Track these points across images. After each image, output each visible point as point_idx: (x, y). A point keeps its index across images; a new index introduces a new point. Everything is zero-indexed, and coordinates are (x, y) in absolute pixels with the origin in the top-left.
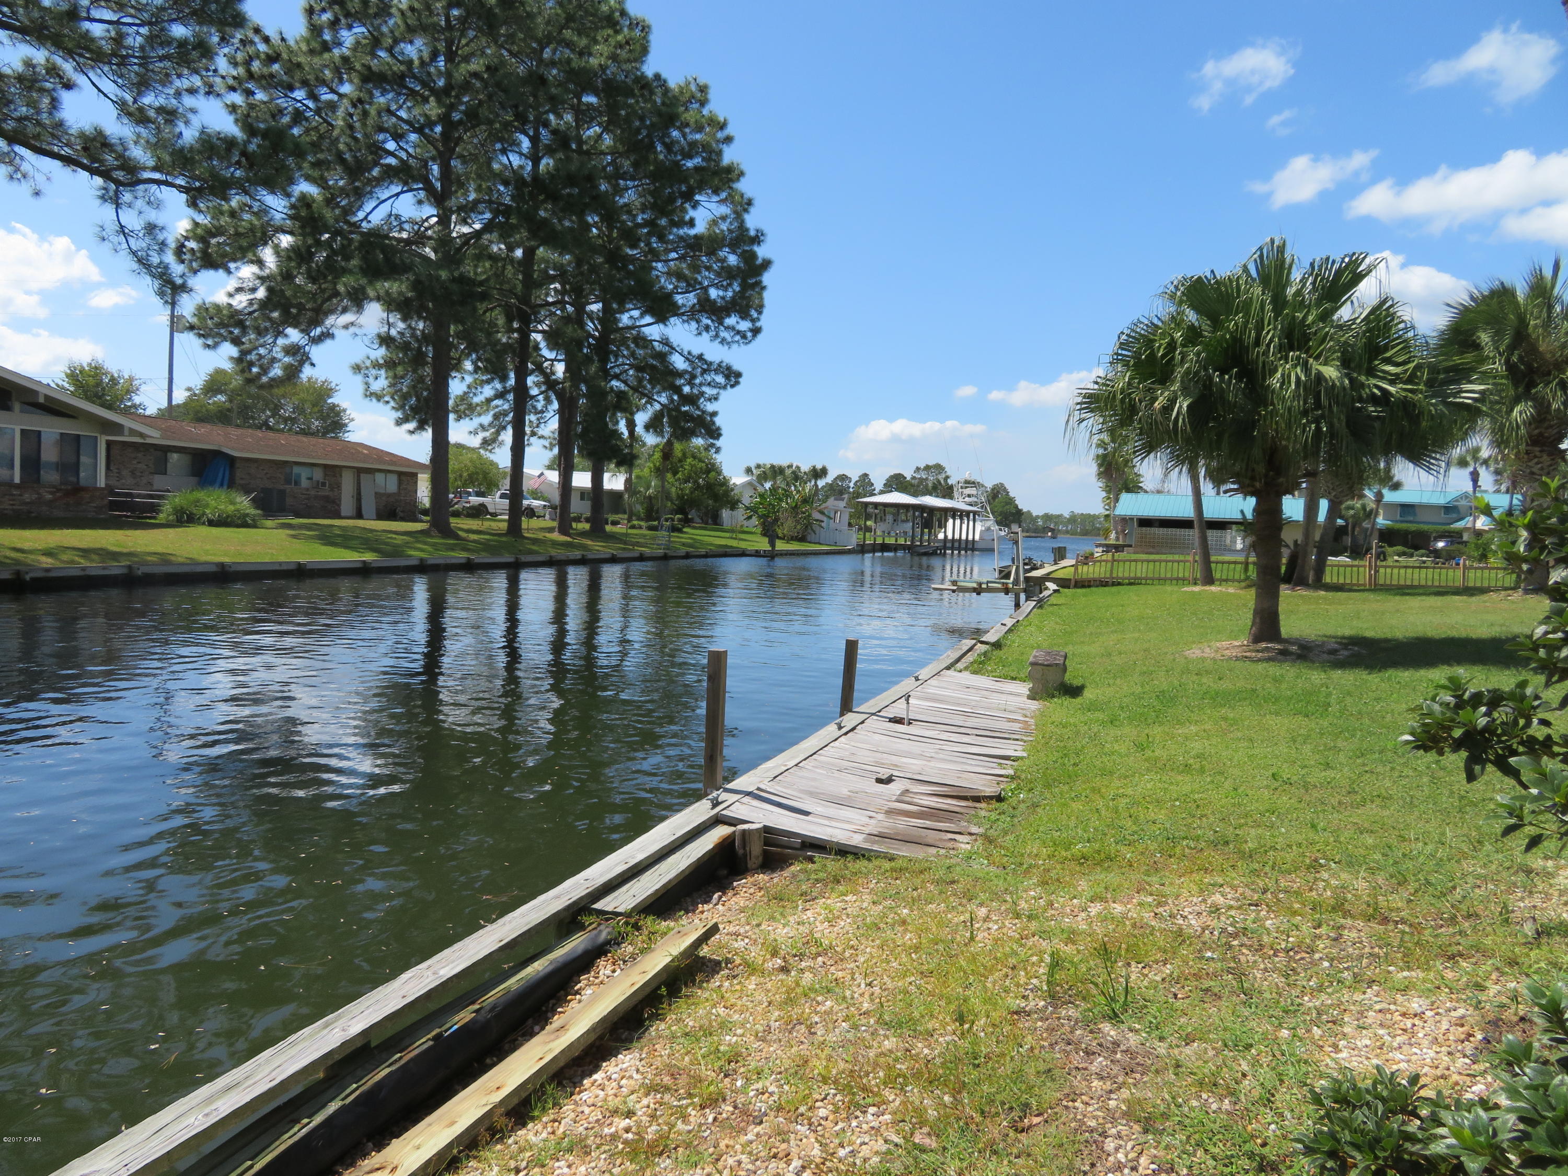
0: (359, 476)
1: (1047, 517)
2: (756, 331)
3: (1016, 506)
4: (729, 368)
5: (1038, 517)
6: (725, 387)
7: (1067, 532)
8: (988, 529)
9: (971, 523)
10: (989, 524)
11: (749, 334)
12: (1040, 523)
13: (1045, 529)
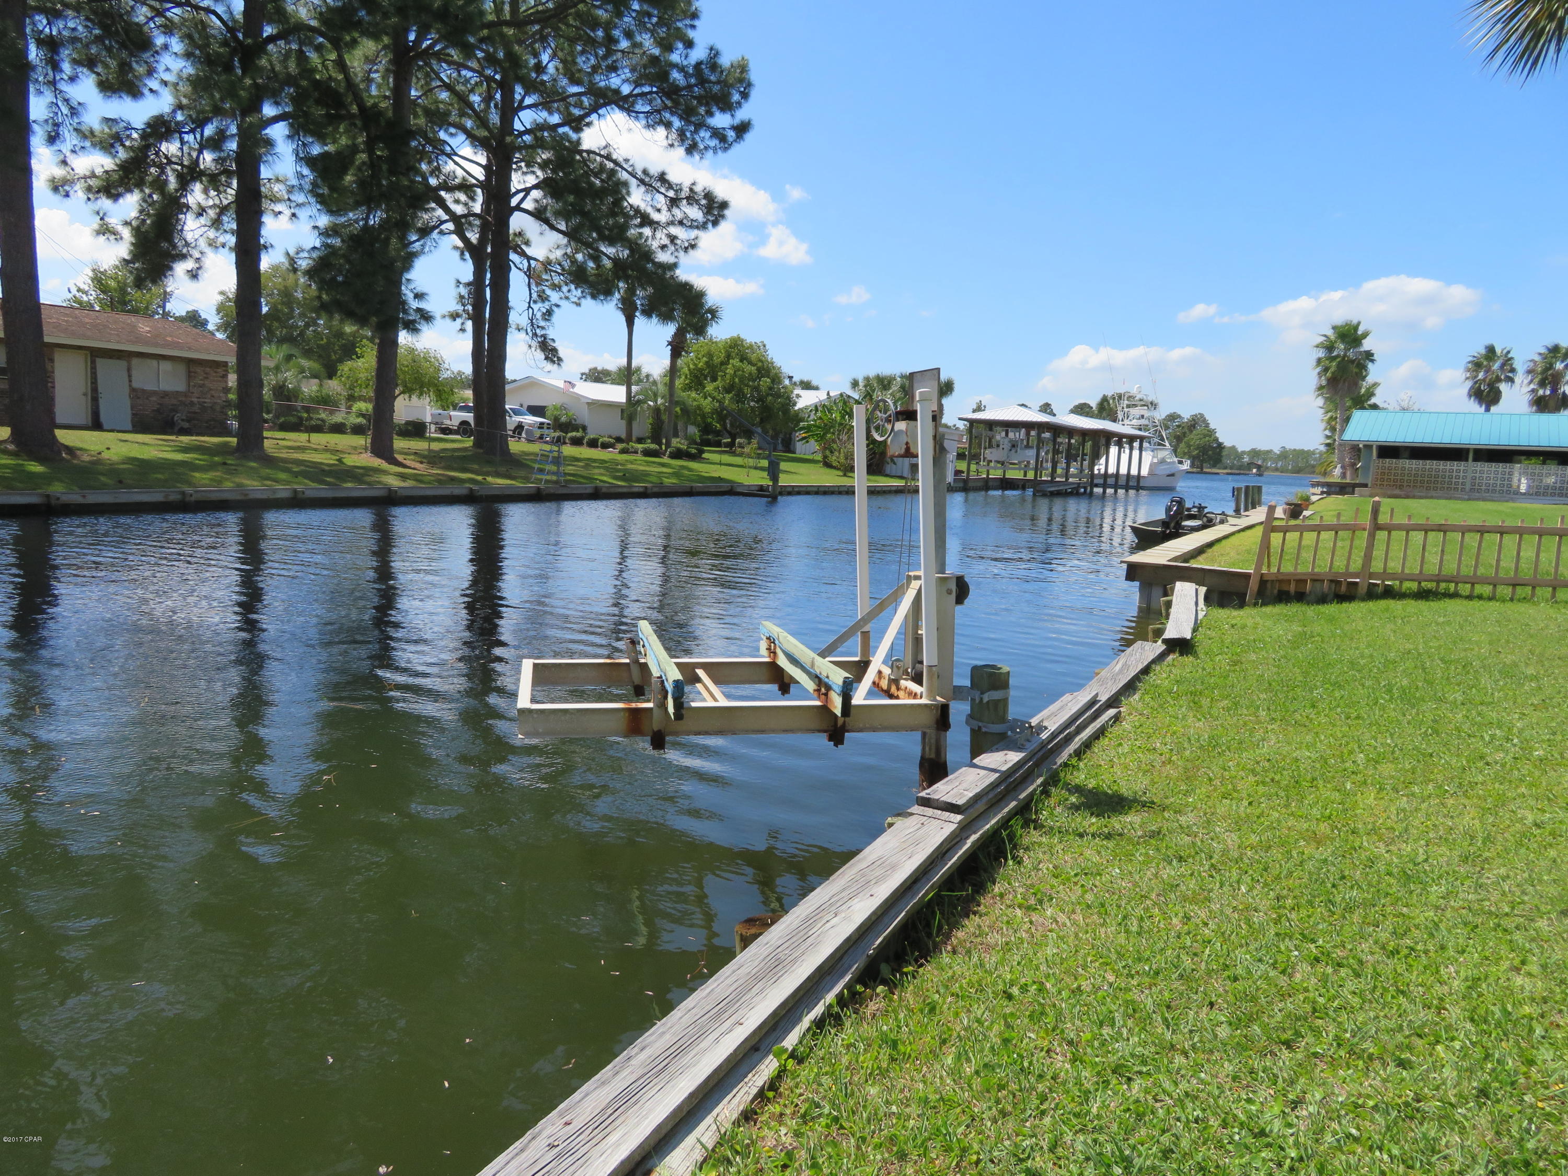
0: (93, 362)
1: (1255, 453)
2: (742, 129)
3: (1216, 440)
4: (709, 196)
5: (1243, 452)
6: (703, 226)
7: (1276, 469)
8: (1163, 461)
9: (1136, 453)
10: (1162, 454)
11: (731, 134)
12: (1246, 459)
13: (1250, 465)
